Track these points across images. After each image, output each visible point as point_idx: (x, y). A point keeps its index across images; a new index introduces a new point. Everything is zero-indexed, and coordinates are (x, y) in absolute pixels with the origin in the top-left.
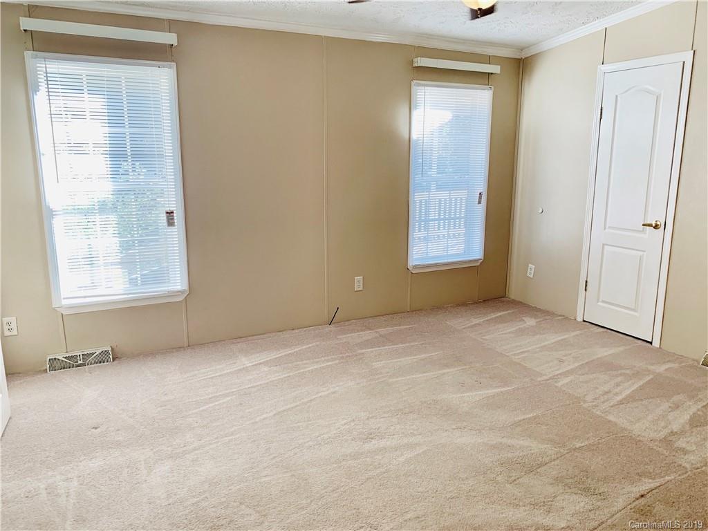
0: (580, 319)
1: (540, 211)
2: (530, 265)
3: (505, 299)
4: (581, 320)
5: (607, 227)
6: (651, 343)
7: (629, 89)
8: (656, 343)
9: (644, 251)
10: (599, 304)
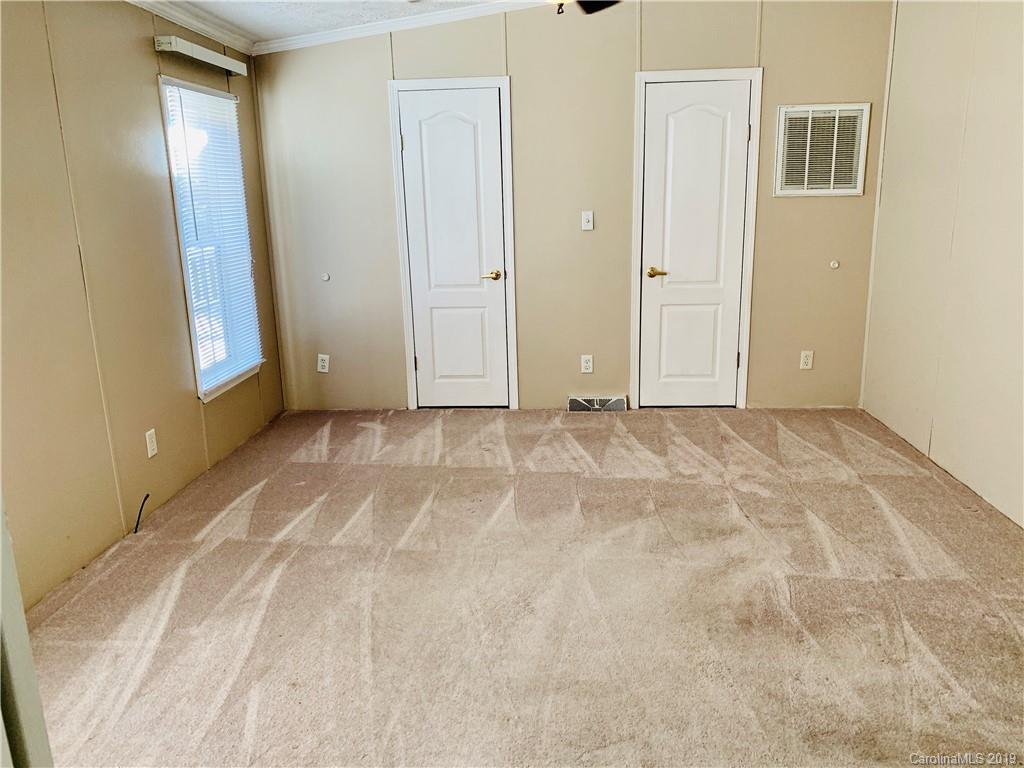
0: (413, 406)
1: (326, 278)
2: (320, 355)
3: (286, 413)
4: (416, 407)
5: (432, 286)
6: (508, 407)
7: (436, 115)
8: (514, 406)
9: (484, 307)
10: (437, 381)
